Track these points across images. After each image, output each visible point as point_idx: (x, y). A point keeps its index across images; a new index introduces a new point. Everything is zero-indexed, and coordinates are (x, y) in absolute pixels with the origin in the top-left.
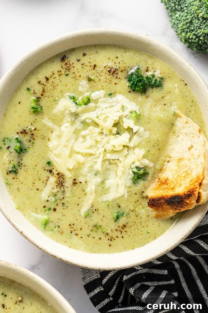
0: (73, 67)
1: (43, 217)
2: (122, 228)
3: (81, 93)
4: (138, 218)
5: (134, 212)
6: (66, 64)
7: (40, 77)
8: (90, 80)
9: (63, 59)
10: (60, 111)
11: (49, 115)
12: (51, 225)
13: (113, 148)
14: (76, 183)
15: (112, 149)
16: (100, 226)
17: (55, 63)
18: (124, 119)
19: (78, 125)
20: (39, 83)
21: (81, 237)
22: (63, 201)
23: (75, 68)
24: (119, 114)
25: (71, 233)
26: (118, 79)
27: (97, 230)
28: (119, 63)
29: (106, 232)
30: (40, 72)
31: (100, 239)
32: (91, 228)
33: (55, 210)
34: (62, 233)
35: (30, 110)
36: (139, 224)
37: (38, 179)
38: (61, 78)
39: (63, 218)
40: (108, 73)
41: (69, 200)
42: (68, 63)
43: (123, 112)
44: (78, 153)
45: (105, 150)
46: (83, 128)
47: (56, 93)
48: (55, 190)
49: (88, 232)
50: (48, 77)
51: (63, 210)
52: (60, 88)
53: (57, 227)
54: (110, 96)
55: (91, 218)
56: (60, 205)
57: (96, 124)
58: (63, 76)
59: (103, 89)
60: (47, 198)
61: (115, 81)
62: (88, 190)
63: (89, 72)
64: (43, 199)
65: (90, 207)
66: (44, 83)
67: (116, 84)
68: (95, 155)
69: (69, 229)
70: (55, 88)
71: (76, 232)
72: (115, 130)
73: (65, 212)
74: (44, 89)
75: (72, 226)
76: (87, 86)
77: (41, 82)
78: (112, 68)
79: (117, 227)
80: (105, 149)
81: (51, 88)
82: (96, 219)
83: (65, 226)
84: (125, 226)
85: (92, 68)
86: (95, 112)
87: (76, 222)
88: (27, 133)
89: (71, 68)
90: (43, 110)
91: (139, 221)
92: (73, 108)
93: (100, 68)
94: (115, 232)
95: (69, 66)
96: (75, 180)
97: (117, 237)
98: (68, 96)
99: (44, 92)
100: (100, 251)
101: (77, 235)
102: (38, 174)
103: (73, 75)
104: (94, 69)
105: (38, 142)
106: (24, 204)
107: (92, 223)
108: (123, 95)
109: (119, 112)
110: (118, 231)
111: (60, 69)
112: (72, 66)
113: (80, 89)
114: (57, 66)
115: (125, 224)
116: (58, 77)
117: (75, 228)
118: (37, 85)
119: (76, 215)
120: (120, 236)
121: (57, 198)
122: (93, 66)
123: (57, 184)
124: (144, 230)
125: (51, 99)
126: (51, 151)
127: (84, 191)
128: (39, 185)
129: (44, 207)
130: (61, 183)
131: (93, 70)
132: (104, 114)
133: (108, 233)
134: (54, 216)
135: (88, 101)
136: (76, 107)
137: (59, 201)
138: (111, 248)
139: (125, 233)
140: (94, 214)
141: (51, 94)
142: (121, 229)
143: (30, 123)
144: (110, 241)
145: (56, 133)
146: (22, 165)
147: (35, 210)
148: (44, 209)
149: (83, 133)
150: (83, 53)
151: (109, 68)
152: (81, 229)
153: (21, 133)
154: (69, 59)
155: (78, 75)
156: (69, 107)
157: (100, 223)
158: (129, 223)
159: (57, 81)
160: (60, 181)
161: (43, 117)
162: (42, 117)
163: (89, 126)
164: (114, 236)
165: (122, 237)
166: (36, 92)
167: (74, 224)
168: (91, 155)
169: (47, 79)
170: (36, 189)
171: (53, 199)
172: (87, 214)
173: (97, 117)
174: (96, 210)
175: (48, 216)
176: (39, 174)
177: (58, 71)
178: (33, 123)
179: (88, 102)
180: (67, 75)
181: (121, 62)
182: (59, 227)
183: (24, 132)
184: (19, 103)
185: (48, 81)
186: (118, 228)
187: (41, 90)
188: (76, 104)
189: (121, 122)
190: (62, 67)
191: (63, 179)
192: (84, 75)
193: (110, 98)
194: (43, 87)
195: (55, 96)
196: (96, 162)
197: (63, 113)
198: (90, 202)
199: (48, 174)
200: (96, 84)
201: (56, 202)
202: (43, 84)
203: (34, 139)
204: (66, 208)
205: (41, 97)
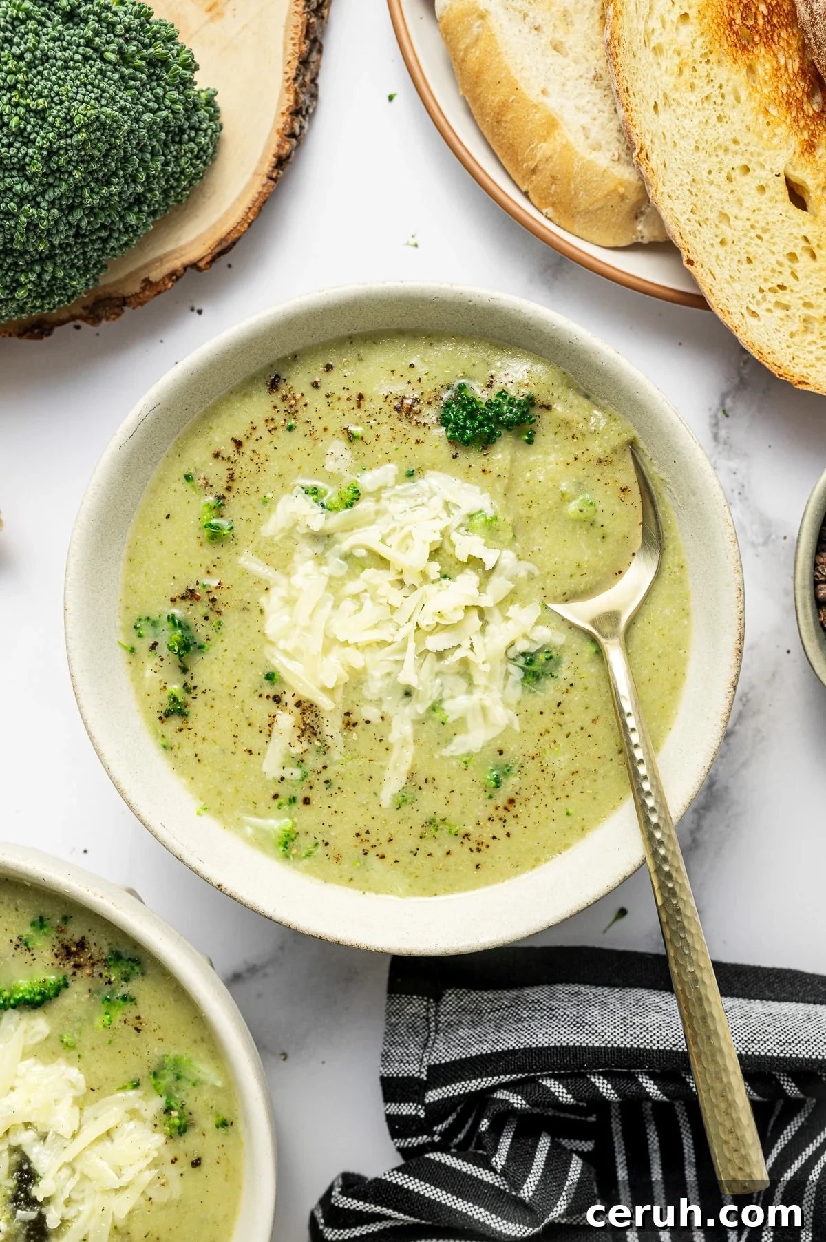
0: (306, 405)
1: (278, 823)
2: (506, 809)
3: (332, 477)
4: (544, 775)
5: (537, 760)
6: (284, 398)
7: (217, 439)
8: (351, 438)
9: (274, 385)
10: (283, 530)
11: (255, 544)
12: (305, 843)
13: (439, 620)
14: (355, 725)
15: (434, 623)
16: (444, 820)
17: (255, 399)
18: (455, 537)
19: (335, 565)
20: (217, 455)
21: (396, 861)
22: (326, 775)
23: (311, 409)
24: (440, 525)
25: (366, 854)
26: (422, 427)
27: (437, 834)
28: (420, 380)
29: (462, 832)
30: (214, 427)
31: (448, 853)
32: (418, 830)
33: (306, 801)
34: (338, 859)
35: (200, 534)
36: (547, 792)
37: (246, 724)
38: (275, 439)
39: (334, 820)
40: (395, 413)
41: (343, 770)
42: (290, 396)
43: (449, 516)
44: (346, 644)
45: (418, 627)
46: (348, 572)
47: (266, 481)
48: (298, 749)
49: (412, 842)
50: (240, 436)
51: (330, 798)
52: (274, 466)
53: (322, 845)
54: (412, 478)
55: (414, 805)
56: (319, 786)
57: (382, 558)
58: (281, 432)
59: (389, 461)
60: (278, 773)
61: (415, 434)
62: (393, 737)
63: (347, 414)
64: (269, 777)
65: (405, 780)
66: (232, 456)
67: (417, 442)
68: (393, 642)
69: (356, 846)
70: (262, 467)
71: (379, 850)
72: (434, 569)
73: (337, 802)
74: (231, 472)
75: (364, 836)
76: (348, 454)
77: (222, 454)
78: (405, 397)
79: (491, 811)
80: (417, 625)
81: (249, 469)
82: (430, 803)
83: (343, 838)
84: (512, 801)
85: (353, 404)
86: (374, 527)
87: (372, 826)
88: (198, 599)
89: (297, 407)
90: (235, 531)
91: (548, 782)
92: (317, 520)
93: (375, 402)
94: (489, 824)
95: (293, 402)
96: (347, 714)
97: (494, 838)
98: (298, 488)
99: (233, 480)
100: (450, 888)
101: (383, 857)
102: (243, 711)
103: (307, 429)
104: (359, 406)
105: (232, 619)
106: (220, 793)
107: (418, 819)
108: (440, 470)
109: (438, 520)
110: (496, 819)
111: (271, 413)
112: (301, 404)
113: (330, 465)
114: (259, 406)
115: (513, 795)
116: (266, 437)
117: (373, 842)
118: (212, 463)
119: (370, 807)
120: (501, 833)
121: (307, 769)
122: (355, 397)
123: (299, 732)
124: (560, 806)
125: (254, 499)
126: (272, 643)
127: (381, 741)
128: (250, 738)
129: (276, 797)
130: (309, 729)
131: (357, 410)
132: (398, 529)
133: (468, 832)
134: (308, 818)
135: (356, 496)
136: (324, 515)
137: (312, 777)
138: (480, 872)
139: (514, 821)
140: (424, 792)
141: (252, 483)
142: (501, 813)
143: (204, 570)
144: (475, 855)
145: (277, 593)
146: (198, 691)
147: (250, 806)
148: (277, 802)
149: (352, 587)
150: (325, 364)
151: (396, 398)
152: (390, 840)
153: (183, 598)
154: (291, 383)
155: (319, 426)
156: (305, 516)
157: (443, 812)
158: (523, 790)
159: (265, 448)
160: (305, 724)
161: (237, 548)
162: (233, 551)
163: (363, 569)
164: (486, 838)
165: (508, 835)
166: (210, 483)
167: (367, 832)
168: (382, 644)
169: (238, 444)
170: (246, 751)
171: (297, 773)
172: (401, 799)
173: (383, 541)
174: (426, 780)
175: (291, 818)
176: (247, 708)
177: (266, 421)
178: (212, 569)
179: (354, 499)
180: (290, 429)
181: (424, 378)
182: (327, 844)
183: (190, 595)
184: (168, 517)
185: (241, 450)
186: (495, 813)
187: (225, 475)
188: (323, 506)
189: (447, 546)
190: (275, 407)
191: (317, 716)
192: (334, 427)
193: (410, 484)
194: (229, 465)
195: (263, 490)
196: (400, 663)
197: (289, 534)
198: (404, 769)
199: (270, 707)
200: (370, 448)
201: (307, 780)
202: (229, 459)
203: (219, 613)
204: (338, 792)
205: (226, 494)
